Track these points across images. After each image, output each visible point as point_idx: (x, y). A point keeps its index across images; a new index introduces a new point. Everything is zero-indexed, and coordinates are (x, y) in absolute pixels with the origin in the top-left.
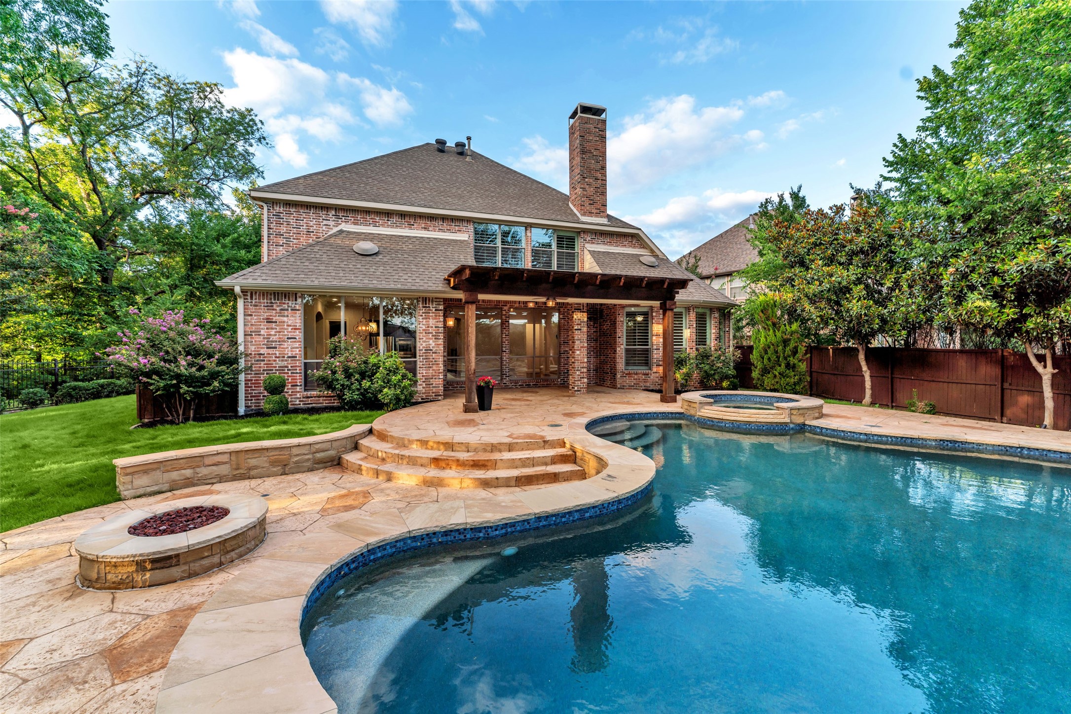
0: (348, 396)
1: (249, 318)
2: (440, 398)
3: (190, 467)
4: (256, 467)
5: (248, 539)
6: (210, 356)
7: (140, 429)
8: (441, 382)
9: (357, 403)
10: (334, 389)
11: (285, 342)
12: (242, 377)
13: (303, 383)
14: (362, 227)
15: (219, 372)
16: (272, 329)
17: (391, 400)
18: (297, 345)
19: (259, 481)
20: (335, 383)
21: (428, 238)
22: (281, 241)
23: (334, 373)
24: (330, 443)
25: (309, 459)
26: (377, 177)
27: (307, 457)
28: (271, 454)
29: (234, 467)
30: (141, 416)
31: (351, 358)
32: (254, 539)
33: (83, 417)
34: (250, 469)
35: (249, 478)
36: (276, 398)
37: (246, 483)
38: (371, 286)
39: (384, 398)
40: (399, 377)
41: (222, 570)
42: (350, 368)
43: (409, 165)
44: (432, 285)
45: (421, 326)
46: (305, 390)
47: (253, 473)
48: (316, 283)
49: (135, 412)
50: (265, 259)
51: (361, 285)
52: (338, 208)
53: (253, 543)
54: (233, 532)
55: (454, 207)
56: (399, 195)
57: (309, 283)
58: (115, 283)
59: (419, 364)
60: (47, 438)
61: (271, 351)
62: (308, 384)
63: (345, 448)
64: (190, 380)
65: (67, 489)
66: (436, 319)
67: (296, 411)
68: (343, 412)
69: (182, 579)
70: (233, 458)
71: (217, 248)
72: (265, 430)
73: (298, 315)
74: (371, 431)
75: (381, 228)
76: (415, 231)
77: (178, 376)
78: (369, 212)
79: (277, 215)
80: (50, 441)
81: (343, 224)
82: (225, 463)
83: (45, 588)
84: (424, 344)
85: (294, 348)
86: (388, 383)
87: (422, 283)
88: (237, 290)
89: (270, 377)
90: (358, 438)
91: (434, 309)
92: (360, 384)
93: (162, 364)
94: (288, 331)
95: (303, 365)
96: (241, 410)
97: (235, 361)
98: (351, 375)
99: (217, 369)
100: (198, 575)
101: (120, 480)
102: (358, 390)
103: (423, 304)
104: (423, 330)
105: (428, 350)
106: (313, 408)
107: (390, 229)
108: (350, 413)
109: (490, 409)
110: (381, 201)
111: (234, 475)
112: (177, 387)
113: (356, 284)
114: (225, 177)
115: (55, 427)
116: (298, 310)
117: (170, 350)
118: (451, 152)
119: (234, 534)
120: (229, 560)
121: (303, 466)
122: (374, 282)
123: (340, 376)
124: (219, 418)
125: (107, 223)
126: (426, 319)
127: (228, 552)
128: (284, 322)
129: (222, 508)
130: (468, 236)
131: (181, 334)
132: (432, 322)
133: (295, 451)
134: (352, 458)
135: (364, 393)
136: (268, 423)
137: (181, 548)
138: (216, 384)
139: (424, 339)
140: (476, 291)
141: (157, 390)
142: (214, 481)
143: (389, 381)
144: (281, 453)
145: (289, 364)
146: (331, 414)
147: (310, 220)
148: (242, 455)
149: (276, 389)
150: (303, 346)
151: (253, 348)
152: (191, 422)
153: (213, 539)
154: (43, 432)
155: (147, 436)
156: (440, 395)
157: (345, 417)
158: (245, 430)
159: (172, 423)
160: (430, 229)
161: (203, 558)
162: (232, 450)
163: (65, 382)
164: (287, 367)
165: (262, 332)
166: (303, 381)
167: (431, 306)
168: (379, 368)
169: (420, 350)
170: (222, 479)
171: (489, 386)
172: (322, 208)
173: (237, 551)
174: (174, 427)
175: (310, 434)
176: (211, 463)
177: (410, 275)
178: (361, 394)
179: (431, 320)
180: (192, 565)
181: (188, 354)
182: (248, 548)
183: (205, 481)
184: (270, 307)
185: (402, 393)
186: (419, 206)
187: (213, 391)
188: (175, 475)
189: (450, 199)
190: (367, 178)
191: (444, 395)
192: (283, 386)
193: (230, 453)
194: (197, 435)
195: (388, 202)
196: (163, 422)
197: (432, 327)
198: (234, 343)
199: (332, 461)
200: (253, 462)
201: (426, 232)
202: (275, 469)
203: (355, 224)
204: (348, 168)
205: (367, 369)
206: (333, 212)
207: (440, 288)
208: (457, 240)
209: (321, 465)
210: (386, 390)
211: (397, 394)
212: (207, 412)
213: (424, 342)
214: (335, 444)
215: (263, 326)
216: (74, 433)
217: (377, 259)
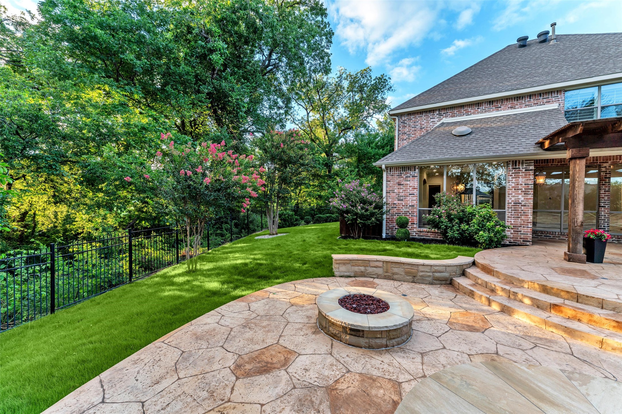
0: (450, 234)
1: (389, 183)
2: (528, 243)
3: (363, 266)
4: (397, 274)
5: (403, 333)
6: (371, 204)
7: (341, 239)
8: (530, 230)
9: (456, 239)
10: (439, 228)
11: (407, 196)
12: (385, 216)
13: (418, 223)
14: (458, 118)
15: (374, 213)
16: (401, 189)
17: (485, 240)
18: (415, 198)
19: (399, 283)
20: (441, 224)
21: (514, 114)
22: (405, 137)
23: (440, 217)
24: (444, 267)
25: (429, 276)
26: (468, 81)
27: (429, 274)
28: (406, 267)
29: (385, 270)
30: (341, 233)
31: (453, 207)
32: (406, 334)
33: (322, 230)
34: (393, 274)
35: (393, 279)
36: (403, 230)
37: (391, 282)
38: (467, 156)
39: (479, 239)
40: (492, 223)
41: (387, 351)
42: (451, 215)
43: (494, 65)
44: (523, 149)
45: (510, 184)
46: (419, 227)
47: (395, 277)
48: (428, 158)
49: (339, 230)
50: (396, 149)
51: (460, 156)
52: (440, 109)
53: (405, 336)
54: (394, 326)
55: (543, 83)
56: (487, 88)
57: (423, 159)
58: (332, 172)
59: (507, 214)
60: (311, 238)
61: (400, 202)
62: (422, 223)
63: (456, 273)
64: (362, 217)
65: (315, 265)
66: (525, 177)
67: (414, 239)
68: (447, 245)
69: (365, 347)
70: (385, 265)
71: (370, 150)
72: (398, 249)
73: (416, 180)
74: (474, 264)
75: (472, 116)
76: (503, 112)
77: (356, 214)
78: (463, 106)
79: (404, 122)
80: (311, 239)
81: (444, 119)
82: (380, 267)
83: (306, 320)
84: (513, 199)
85: (413, 200)
86: (482, 227)
87: (512, 149)
88: (383, 167)
89: (400, 218)
90: (465, 267)
91: (524, 170)
92: (459, 227)
93: (350, 207)
94: (410, 191)
95: (418, 211)
96: (384, 235)
97: (381, 207)
98: (452, 219)
99: (374, 211)
100: (374, 348)
101: (334, 266)
102: (458, 230)
103: (513, 165)
104: (513, 187)
105: (517, 203)
106: (424, 239)
107: (480, 115)
108: (451, 246)
109: (601, 262)
110: (474, 96)
111: (385, 276)
112: (356, 220)
113: (456, 156)
114: (374, 113)
115: (313, 233)
116: (416, 177)
117: (354, 200)
118: (533, 44)
119: (395, 328)
120: (391, 345)
121: (425, 280)
122: (469, 153)
123: (444, 219)
124: (374, 238)
125: (330, 146)
126: (516, 178)
127: (391, 339)
128: (408, 184)
129: (385, 302)
130: (558, 104)
131: (358, 192)
132: (521, 180)
133: (421, 268)
134: (462, 281)
135: (462, 233)
136: (399, 245)
137: (365, 327)
138: (373, 219)
139: (513, 194)
140: (586, 147)
141: (348, 221)
142: (375, 276)
143: (483, 226)
144: (412, 268)
145: (410, 210)
146: (438, 245)
147: (423, 121)
148: (389, 264)
149: (403, 224)
150: (418, 199)
151: (390, 200)
152: (361, 239)
153: (383, 327)
154: (310, 235)
155: (344, 243)
156: (529, 241)
157: (448, 249)
158: (388, 248)
159: (353, 238)
160: (517, 107)
161: (377, 338)
162: (384, 260)
163: (317, 214)
164: (408, 212)
165: (396, 191)
166: (418, 221)
167: (521, 167)
168: (475, 215)
169: (508, 203)
170: (378, 277)
171: (601, 239)
172: (430, 111)
173: (396, 340)
174: (354, 240)
175: (427, 257)
176: (373, 266)
177: (500, 144)
178: (460, 233)
179: (521, 179)
180: (371, 340)
181: (361, 203)
182: (403, 340)
183: (370, 276)
184: (400, 176)
185: (495, 237)
186: (506, 91)
187: (371, 223)
188: (356, 269)
189: (537, 78)
190: (461, 84)
191: (532, 242)
192: (407, 223)
193: (383, 262)
194: (365, 247)
195: (479, 95)
196: (350, 237)
197: (522, 184)
198: (381, 197)
199: (446, 281)
200: (396, 270)
201: (513, 110)
202: (408, 278)
203: (452, 117)
204: (447, 82)
205: (465, 216)
206: (437, 112)
207: (532, 152)
208: (546, 111)
209: (438, 282)
210: (481, 233)
211: (490, 237)
212: (368, 234)
213: (513, 196)
214: (448, 269)
215: (396, 187)
216: (319, 237)
217: (471, 137)
